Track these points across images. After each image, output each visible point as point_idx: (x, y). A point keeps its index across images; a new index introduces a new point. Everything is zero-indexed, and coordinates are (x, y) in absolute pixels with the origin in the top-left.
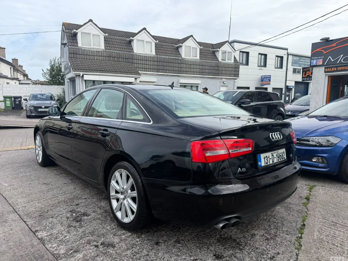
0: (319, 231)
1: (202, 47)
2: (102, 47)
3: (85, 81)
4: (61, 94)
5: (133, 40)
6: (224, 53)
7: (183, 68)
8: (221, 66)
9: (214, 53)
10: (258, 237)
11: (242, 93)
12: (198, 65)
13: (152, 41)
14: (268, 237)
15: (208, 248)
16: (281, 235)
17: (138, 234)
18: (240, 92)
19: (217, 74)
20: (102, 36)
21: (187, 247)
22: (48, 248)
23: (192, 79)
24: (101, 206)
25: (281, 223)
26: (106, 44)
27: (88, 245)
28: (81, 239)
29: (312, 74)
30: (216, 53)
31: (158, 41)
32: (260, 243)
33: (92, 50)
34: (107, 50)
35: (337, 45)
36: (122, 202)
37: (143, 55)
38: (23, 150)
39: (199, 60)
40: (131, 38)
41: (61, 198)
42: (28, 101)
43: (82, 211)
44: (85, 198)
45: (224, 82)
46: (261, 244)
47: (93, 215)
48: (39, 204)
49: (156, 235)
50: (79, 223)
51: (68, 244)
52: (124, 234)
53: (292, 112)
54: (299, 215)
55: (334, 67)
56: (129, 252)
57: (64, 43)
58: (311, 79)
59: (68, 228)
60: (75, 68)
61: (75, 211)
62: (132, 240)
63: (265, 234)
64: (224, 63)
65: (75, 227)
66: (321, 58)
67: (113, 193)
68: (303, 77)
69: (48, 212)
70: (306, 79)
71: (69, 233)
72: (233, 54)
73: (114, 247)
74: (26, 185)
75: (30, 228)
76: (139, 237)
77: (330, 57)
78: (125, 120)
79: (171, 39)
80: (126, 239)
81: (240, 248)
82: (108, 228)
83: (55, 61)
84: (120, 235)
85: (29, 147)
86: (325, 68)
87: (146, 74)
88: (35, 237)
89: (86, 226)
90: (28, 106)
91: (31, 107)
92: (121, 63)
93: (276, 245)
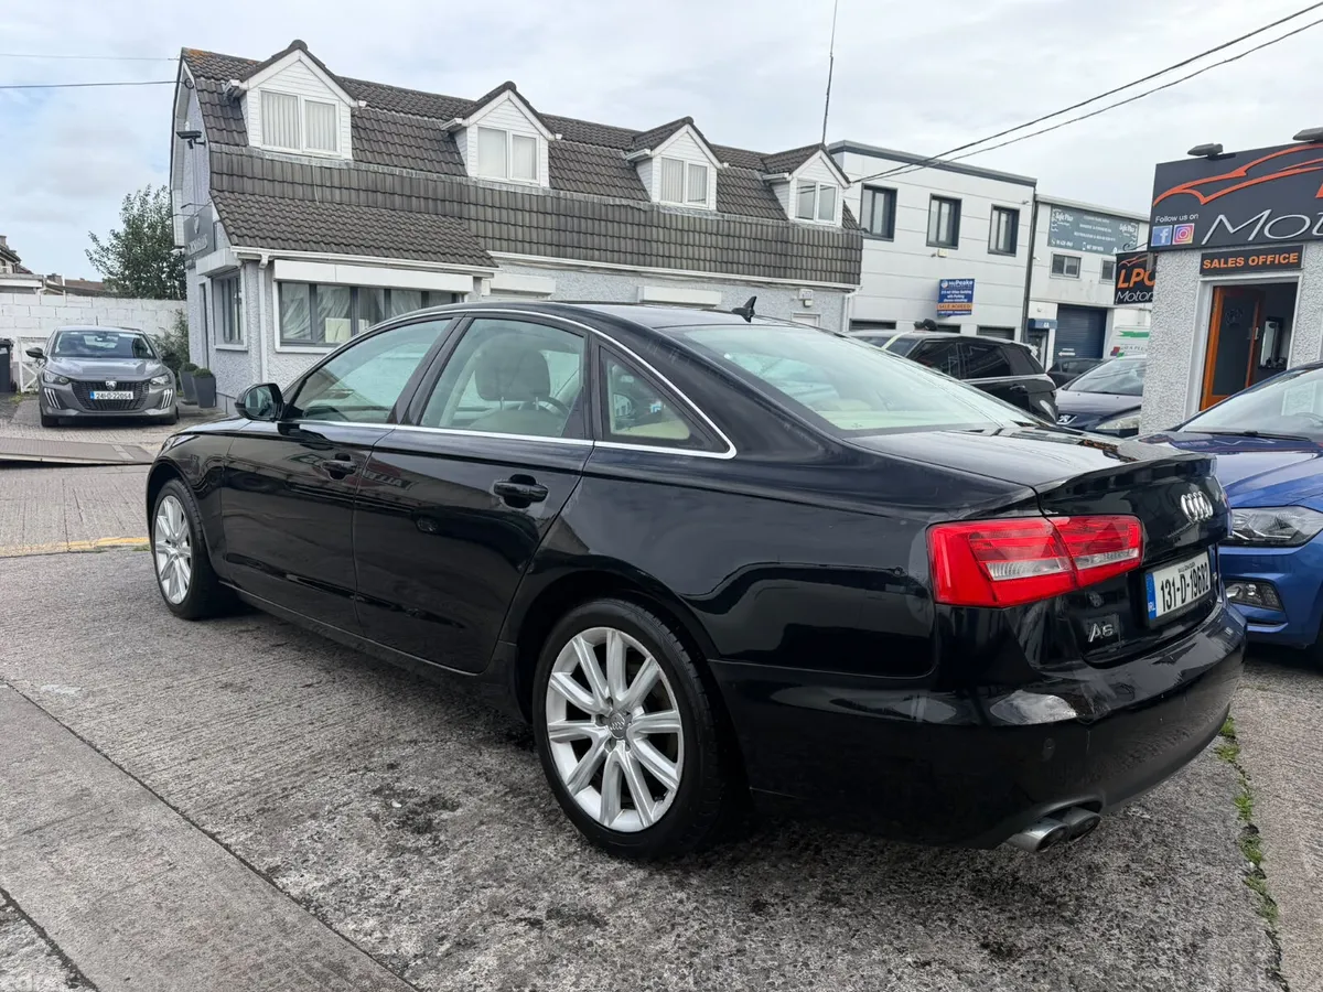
0: (1312, 848)
1: (726, 165)
2: (344, 151)
3: (280, 283)
4: (168, 336)
5: (465, 128)
6: (809, 188)
7: (654, 244)
8: (796, 241)
9: (769, 187)
10: (1111, 876)
11: (907, 344)
12: (711, 234)
13: (537, 136)
14: (1146, 874)
15: (952, 922)
16: (1190, 866)
17: (676, 875)
18: (899, 340)
19: (782, 270)
20: (343, 107)
21: (874, 917)
22: (351, 937)
23: (687, 285)
24: (490, 771)
25: (1173, 823)
26: (360, 139)
27: (498, 919)
28: (462, 899)
29: (1152, 277)
30: (776, 191)
31: (559, 136)
32: (1127, 898)
33: (305, 161)
34: (363, 166)
35: (1249, 174)
36: (604, 752)
37: (504, 189)
38: (80, 555)
39: (716, 215)
40: (459, 121)
41: (319, 741)
42: (48, 357)
43: (423, 791)
44: (411, 742)
45: (804, 301)
46: (1135, 901)
47: (471, 803)
48: (240, 767)
49: (741, 878)
50: (429, 836)
51: (419, 916)
52: (620, 877)
53: (1072, 416)
54: (1221, 794)
55: (1236, 255)
56: (667, 942)
57: (187, 129)
58: (1147, 297)
59: (391, 856)
60: (238, 232)
61: (392, 789)
62: (659, 898)
63: (1133, 866)
64: (805, 227)
65: (418, 851)
66: (1188, 221)
67: (556, 719)
68: (1117, 290)
69: (287, 796)
70: (1131, 297)
71: (406, 875)
72: (840, 196)
73: (599, 923)
74: (154, 692)
75: (243, 861)
76: (681, 886)
77: (1222, 217)
78: (603, 440)
79: (607, 128)
80: (637, 893)
81: (1063, 917)
82: (550, 850)
83: (144, 202)
84: (607, 880)
85: (100, 544)
86: (1204, 258)
87: (512, 262)
88: (278, 893)
89: (461, 846)
90: (50, 378)
91: (59, 383)
92: (419, 216)
93: (1187, 903)
